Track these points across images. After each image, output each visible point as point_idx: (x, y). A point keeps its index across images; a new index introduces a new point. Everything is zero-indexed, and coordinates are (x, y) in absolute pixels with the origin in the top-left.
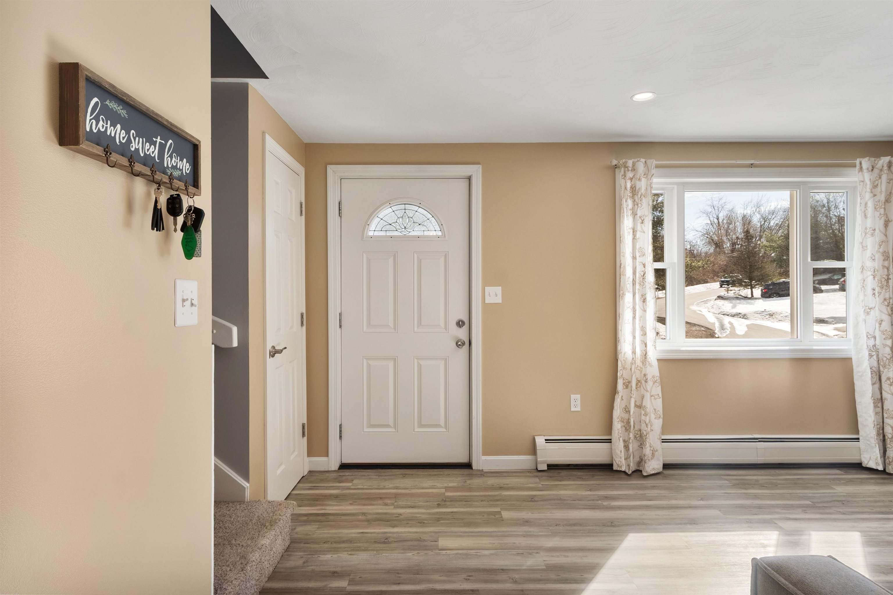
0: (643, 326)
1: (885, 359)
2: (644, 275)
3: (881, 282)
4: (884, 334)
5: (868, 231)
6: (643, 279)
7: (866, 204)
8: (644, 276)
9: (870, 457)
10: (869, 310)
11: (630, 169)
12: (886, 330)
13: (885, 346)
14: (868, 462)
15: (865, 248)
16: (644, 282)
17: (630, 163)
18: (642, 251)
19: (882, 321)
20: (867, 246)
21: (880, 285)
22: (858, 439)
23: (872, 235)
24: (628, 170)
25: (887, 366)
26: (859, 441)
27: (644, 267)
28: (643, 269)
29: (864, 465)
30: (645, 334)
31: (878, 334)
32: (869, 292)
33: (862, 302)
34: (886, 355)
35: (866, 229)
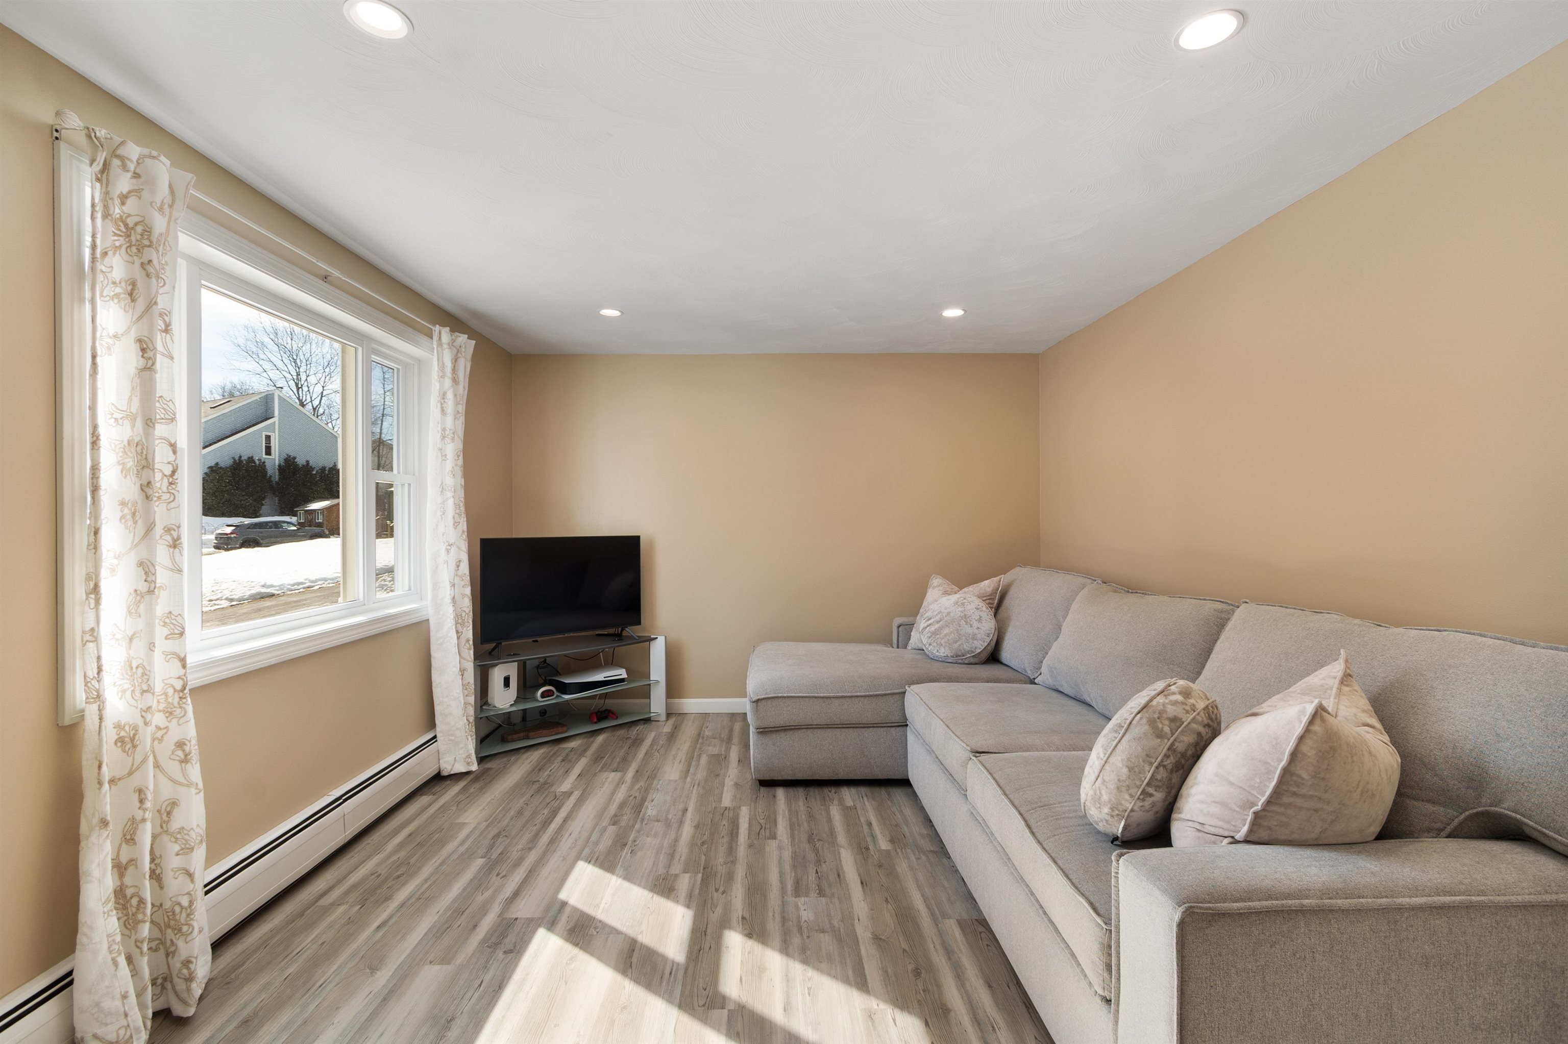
0: (170, 613)
1: (464, 614)
2: (174, 472)
3: (460, 507)
4: (463, 580)
5: (447, 433)
6: (171, 484)
7: (444, 394)
8: (175, 477)
9: (455, 758)
10: (449, 547)
11: (132, 167)
12: (465, 574)
13: (463, 595)
14: (453, 766)
15: (444, 458)
16: (173, 491)
17: (133, 151)
18: (165, 406)
19: (460, 561)
20: (446, 455)
21: (458, 511)
22: (435, 737)
23: (453, 439)
24: (124, 167)
25: (466, 624)
26: (436, 741)
27: (175, 452)
28: (172, 458)
29: (445, 773)
30: (182, 634)
31: (457, 580)
32: (450, 522)
33: (443, 535)
34: (465, 609)
35: (444, 430)
